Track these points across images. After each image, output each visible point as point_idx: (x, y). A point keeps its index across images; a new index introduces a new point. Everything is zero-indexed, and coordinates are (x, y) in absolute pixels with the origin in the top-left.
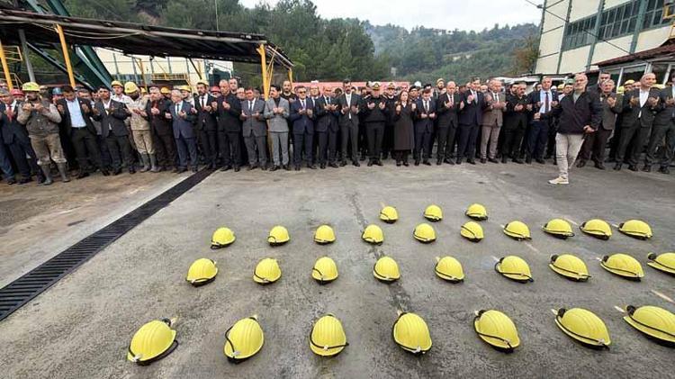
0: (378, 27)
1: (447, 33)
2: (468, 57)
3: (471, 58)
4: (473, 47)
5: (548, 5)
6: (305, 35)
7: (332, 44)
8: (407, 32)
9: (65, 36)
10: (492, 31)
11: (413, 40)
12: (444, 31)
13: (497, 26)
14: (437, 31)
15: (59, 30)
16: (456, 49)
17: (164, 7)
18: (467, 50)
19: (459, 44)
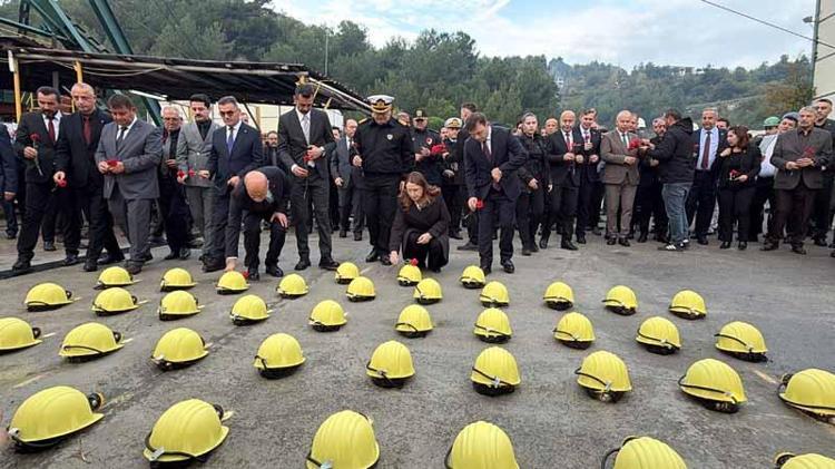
0: (577, 67)
1: (694, 72)
2: (731, 107)
3: (735, 110)
4: (740, 92)
5: (822, 17)
6: (454, 79)
7: (492, 91)
8: (624, 72)
9: (83, 73)
10: (777, 67)
11: (634, 84)
12: (689, 70)
13: (784, 58)
14: (676, 70)
15: (78, 68)
16: (709, 97)
17: (268, 50)
18: (730, 97)
19: (715, 87)
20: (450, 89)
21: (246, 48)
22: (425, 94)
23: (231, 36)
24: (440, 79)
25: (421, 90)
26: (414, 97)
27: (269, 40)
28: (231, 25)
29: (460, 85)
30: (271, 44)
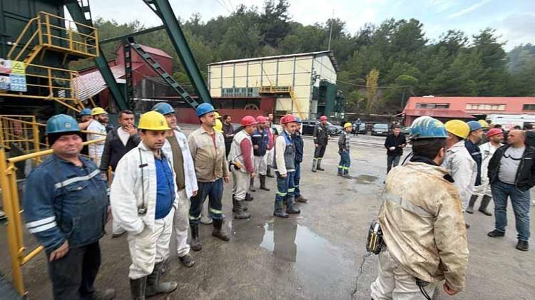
17: (283, 39)
20: (411, 57)
21: (271, 39)
22: (390, 60)
23: (263, 32)
24: (402, 49)
25: (387, 58)
26: (381, 63)
27: (284, 34)
28: (264, 26)
29: (420, 53)
30: (285, 36)
